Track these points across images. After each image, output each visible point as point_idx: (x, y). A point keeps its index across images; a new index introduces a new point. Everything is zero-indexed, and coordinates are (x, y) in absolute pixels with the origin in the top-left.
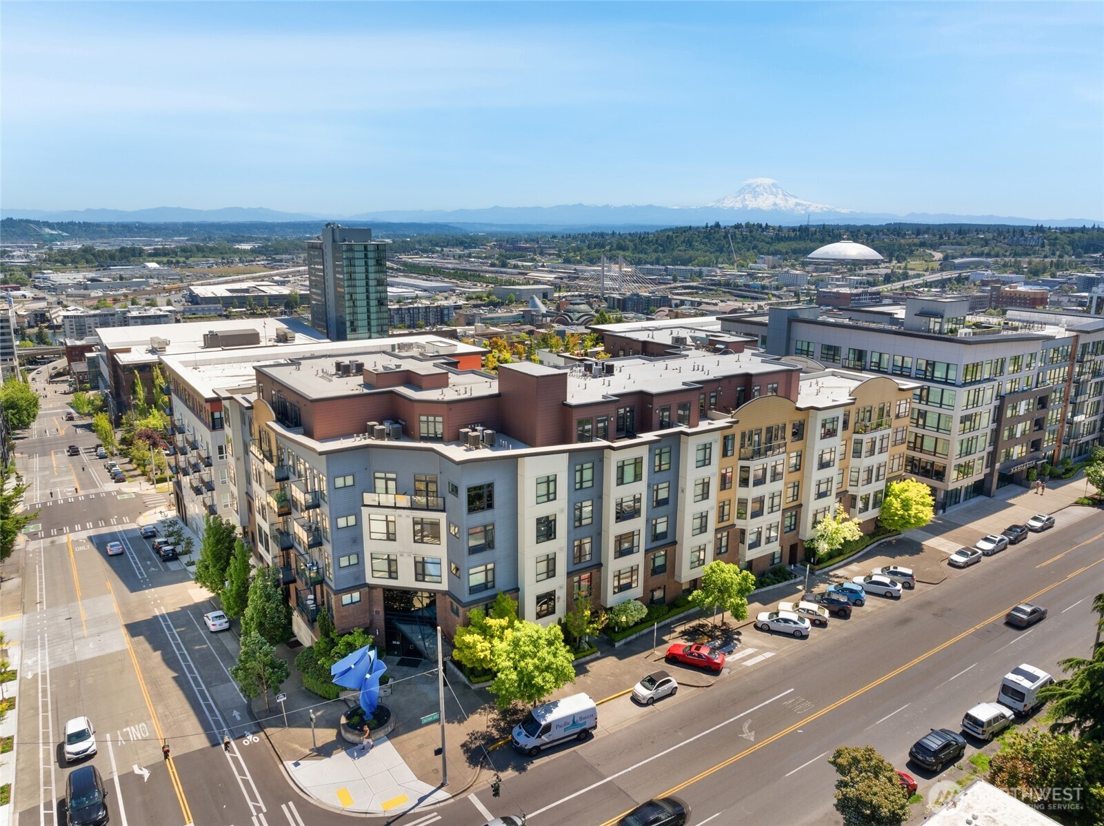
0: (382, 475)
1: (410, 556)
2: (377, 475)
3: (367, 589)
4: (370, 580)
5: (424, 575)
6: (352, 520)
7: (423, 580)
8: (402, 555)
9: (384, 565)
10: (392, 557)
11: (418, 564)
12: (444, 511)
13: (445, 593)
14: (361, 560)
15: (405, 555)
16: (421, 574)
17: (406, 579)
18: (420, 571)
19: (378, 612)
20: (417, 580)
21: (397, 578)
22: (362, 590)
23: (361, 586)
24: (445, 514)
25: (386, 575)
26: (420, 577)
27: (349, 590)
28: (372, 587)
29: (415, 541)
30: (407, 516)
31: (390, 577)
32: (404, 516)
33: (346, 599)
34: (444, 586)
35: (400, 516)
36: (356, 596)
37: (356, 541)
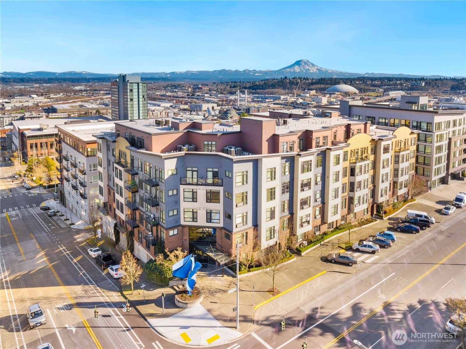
0: (191, 169)
1: (204, 209)
2: (188, 169)
3: (181, 227)
4: (183, 223)
5: (211, 219)
6: (175, 192)
7: (210, 222)
8: (200, 209)
9: (190, 215)
10: (195, 211)
11: (208, 214)
12: (222, 186)
13: (221, 228)
14: (178, 213)
15: (202, 209)
16: (209, 219)
17: (202, 221)
18: (209, 217)
19: (186, 240)
20: (207, 222)
21: (197, 222)
22: (178, 228)
23: (178, 226)
24: (223, 187)
25: (191, 220)
26: (209, 220)
27: (172, 228)
28: (184, 226)
29: (207, 202)
30: (203, 189)
31: (193, 221)
32: (202, 189)
33: (171, 233)
34: (221, 225)
35: (199, 189)
36: (176, 231)
37: (177, 203)
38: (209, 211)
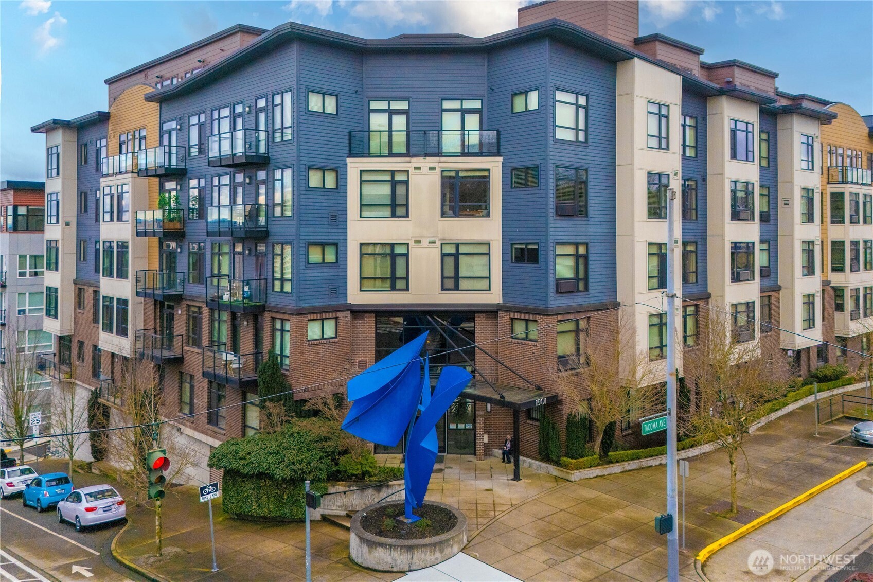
0: (383, 106)
1: (433, 242)
2: (375, 105)
3: (348, 313)
4: (355, 296)
5: (458, 278)
6: (331, 180)
7: (457, 288)
8: (418, 243)
9: (382, 266)
10: (399, 249)
11: (447, 259)
12: (498, 154)
13: (493, 310)
14: (340, 259)
15: (425, 242)
17: (424, 288)
18: (450, 272)
19: (363, 365)
20: (443, 289)
21: (405, 289)
22: (340, 315)
23: (339, 307)
24: (501, 159)
25: (387, 285)
26: (451, 283)
27: (320, 313)
29: (444, 214)
30: (432, 169)
31: (394, 289)
32: (425, 170)
33: (314, 331)
34: (495, 296)
35: (417, 169)
38: (451, 250)
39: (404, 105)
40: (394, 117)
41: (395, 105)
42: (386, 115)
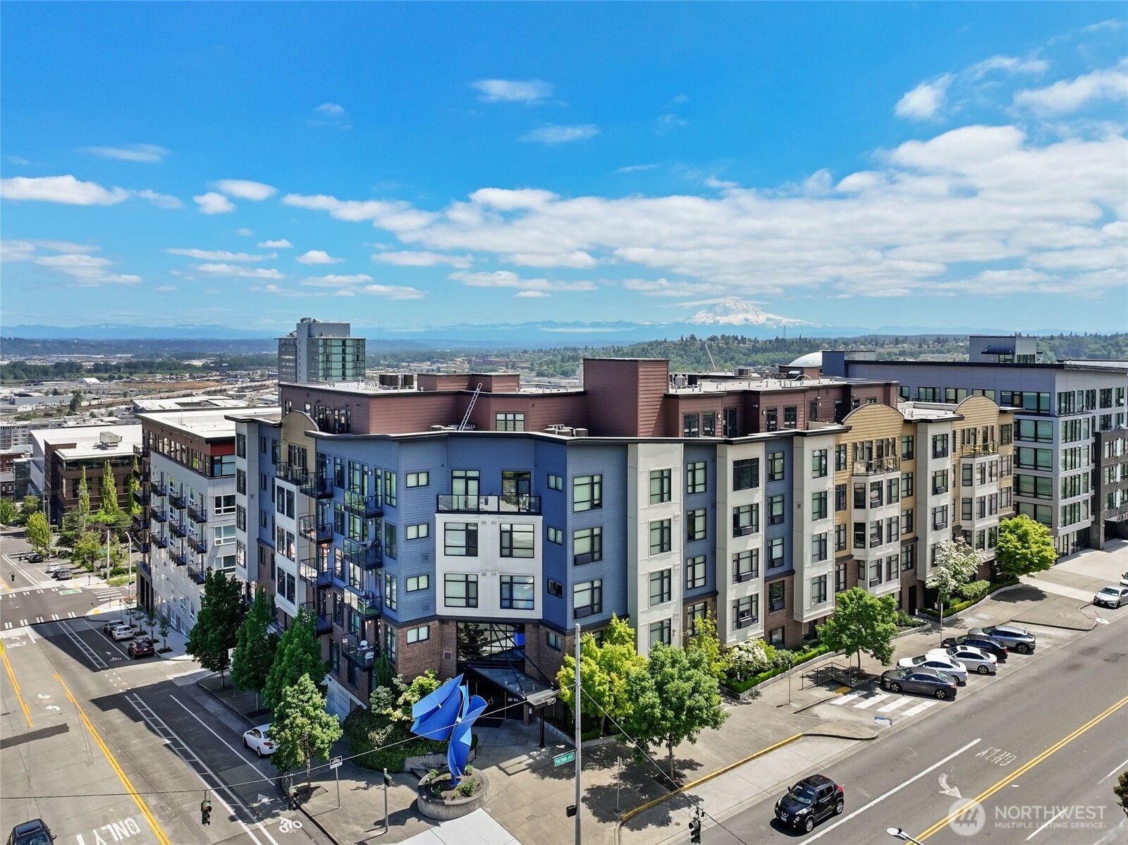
0: (462, 474)
1: (495, 575)
2: (456, 473)
3: (437, 622)
4: (441, 611)
5: (511, 599)
6: (423, 531)
7: (511, 607)
8: (484, 575)
9: (460, 589)
10: (471, 578)
11: (504, 586)
12: (539, 514)
13: (537, 623)
14: (431, 585)
15: (489, 574)
17: (489, 606)
18: (506, 595)
19: (448, 656)
20: (502, 607)
21: (476, 606)
22: (430, 623)
23: (428, 618)
24: (541, 517)
25: (463, 602)
26: (506, 603)
27: (415, 623)
28: (444, 620)
29: (502, 556)
30: (494, 523)
31: (468, 605)
32: (489, 524)
33: (412, 636)
34: (537, 614)
35: (484, 523)
36: (423, 632)
37: (428, 558)
38: (507, 579)
39: (475, 474)
40: (470, 482)
41: (471, 474)
42: (464, 481)
